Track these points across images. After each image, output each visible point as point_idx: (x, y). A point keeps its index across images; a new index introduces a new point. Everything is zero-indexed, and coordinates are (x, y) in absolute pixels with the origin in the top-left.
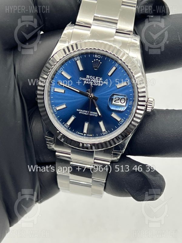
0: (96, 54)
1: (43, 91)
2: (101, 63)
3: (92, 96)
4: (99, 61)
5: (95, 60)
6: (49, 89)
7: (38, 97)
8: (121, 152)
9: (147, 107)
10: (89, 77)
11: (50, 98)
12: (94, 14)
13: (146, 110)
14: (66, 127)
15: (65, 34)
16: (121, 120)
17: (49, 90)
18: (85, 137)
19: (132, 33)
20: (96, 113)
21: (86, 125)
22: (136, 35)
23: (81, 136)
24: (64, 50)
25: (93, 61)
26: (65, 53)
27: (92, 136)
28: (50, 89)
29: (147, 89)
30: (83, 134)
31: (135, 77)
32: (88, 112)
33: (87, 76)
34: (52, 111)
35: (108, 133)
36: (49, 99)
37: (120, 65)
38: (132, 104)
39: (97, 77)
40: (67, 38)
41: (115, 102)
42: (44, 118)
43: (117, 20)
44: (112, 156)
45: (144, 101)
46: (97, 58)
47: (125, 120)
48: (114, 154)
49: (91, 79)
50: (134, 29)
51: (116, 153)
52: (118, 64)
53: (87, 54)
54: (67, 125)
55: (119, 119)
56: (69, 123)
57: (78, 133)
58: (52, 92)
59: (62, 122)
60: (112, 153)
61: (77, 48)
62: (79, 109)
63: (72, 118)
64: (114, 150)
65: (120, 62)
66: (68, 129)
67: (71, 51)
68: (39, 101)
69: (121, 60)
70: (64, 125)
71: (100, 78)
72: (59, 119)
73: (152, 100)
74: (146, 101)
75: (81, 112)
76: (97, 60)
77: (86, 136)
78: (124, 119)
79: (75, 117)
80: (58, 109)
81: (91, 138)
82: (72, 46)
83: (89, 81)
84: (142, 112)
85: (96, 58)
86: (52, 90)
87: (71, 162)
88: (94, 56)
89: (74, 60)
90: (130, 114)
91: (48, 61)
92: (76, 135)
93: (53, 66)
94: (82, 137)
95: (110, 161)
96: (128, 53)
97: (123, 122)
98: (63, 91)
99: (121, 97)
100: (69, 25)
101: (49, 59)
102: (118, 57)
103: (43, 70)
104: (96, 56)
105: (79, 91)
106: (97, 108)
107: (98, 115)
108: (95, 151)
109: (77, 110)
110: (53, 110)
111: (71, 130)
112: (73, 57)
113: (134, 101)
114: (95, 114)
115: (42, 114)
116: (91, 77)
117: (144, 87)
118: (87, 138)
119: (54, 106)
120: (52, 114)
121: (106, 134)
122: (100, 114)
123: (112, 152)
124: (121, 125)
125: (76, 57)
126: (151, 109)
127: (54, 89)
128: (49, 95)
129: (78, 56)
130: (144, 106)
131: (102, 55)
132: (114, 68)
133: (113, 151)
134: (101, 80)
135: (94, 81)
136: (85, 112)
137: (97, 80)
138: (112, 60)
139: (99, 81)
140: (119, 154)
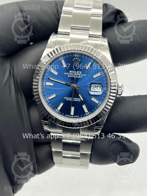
1: (38, 85)
2: (80, 60)
3: (75, 86)
5: (75, 59)
7: (34, 90)
8: (101, 127)
9: (118, 91)
10: (72, 72)
11: (43, 91)
12: (71, 24)
14: (57, 112)
15: (50, 41)
16: (99, 103)
17: (42, 85)
18: (72, 118)
19: (101, 36)
21: (73, 109)
22: (105, 38)
24: (51, 53)
25: (73, 60)
26: (52, 55)
27: (78, 117)
28: (43, 83)
30: (70, 116)
31: (107, 68)
33: (70, 71)
35: (90, 113)
37: (94, 60)
38: (106, 89)
39: (77, 72)
40: (52, 44)
41: (93, 89)
42: (40, 106)
43: (89, 28)
44: (94, 131)
45: (115, 86)
46: (77, 57)
47: (102, 102)
48: (96, 129)
53: (68, 54)
54: (58, 110)
55: (97, 102)
56: (59, 108)
57: (67, 115)
58: (45, 86)
59: (53, 108)
60: (94, 129)
61: (61, 50)
62: (66, 97)
63: (62, 105)
64: (96, 126)
65: (94, 58)
66: (59, 113)
67: (57, 53)
68: (34, 94)
69: (95, 56)
70: (55, 110)
71: (80, 72)
72: (51, 106)
73: (121, 85)
74: (117, 86)
75: (68, 99)
76: (77, 58)
79: (64, 104)
80: (50, 98)
82: (57, 49)
84: (114, 95)
85: (75, 57)
86: (44, 85)
87: (63, 139)
88: (74, 55)
89: (59, 60)
90: (106, 97)
92: (66, 117)
94: (70, 118)
95: (93, 136)
97: (101, 104)
98: (52, 84)
99: (97, 85)
100: (53, 35)
102: (92, 55)
104: (75, 55)
105: (64, 83)
106: (80, 95)
108: (82, 128)
109: (65, 98)
110: (46, 100)
111: (61, 114)
112: (58, 58)
113: (107, 87)
114: (79, 100)
115: (38, 103)
116: (73, 72)
118: (74, 118)
119: (46, 97)
120: (46, 102)
121: (88, 115)
122: (82, 100)
124: (99, 106)
125: (61, 57)
126: (121, 92)
127: (46, 83)
128: (43, 89)
129: (62, 57)
130: (115, 90)
131: (80, 54)
132: (90, 63)
134: (81, 73)
135: (75, 74)
136: (70, 99)
137: (78, 74)
138: (88, 57)
139: (80, 75)
140: (100, 129)
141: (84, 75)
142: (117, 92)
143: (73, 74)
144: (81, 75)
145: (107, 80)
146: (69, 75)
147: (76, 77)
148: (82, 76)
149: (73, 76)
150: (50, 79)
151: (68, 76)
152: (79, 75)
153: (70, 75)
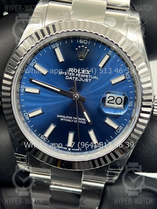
0: (81, 39)
1: (10, 91)
2: (88, 50)
3: (77, 96)
4: (86, 47)
5: (79, 47)
6: (18, 89)
7: (3, 100)
8: (119, 171)
9: (153, 108)
10: (73, 71)
11: (20, 101)
13: (152, 113)
14: (42, 140)
15: (37, 13)
16: (118, 128)
17: (18, 91)
18: (69, 153)
19: (129, 9)
20: (84, 119)
21: (71, 136)
22: (135, 12)
23: (64, 152)
24: (36, 34)
25: (77, 49)
26: (39, 38)
27: (79, 151)
28: (20, 88)
29: (152, 84)
30: (66, 149)
31: (137, 67)
32: (72, 118)
33: (70, 69)
34: (23, 119)
36: (18, 102)
37: (115, 51)
38: (133, 105)
39: (83, 70)
40: (40, 17)
41: (108, 102)
44: (107, 176)
45: (150, 101)
46: (83, 44)
47: (124, 127)
48: (110, 174)
49: (75, 74)
50: (131, 4)
51: (113, 172)
52: (111, 50)
53: (68, 38)
54: (45, 137)
55: (115, 126)
56: (47, 134)
57: (61, 147)
58: (23, 93)
59: (37, 133)
61: (55, 31)
62: (60, 115)
63: (52, 128)
64: (110, 168)
65: (115, 47)
66: (46, 142)
67: (47, 35)
68: (4, 106)
69: (117, 45)
70: (39, 137)
71: (87, 71)
72: (33, 129)
74: (153, 100)
75: (63, 118)
77: (71, 151)
78: (122, 126)
79: (56, 126)
80: (31, 115)
81: (78, 153)
82: (48, 28)
83: (72, 76)
84: (148, 116)
85: (81, 45)
86: (22, 91)
87: (51, 184)
88: (79, 41)
89: (51, 47)
90: (131, 119)
91: (15, 50)
93: (23, 57)
94: (66, 152)
95: (104, 183)
96: (125, 35)
97: (121, 131)
98: (37, 91)
99: (116, 96)
101: (17, 47)
102: (112, 41)
103: (8, 63)
104: (81, 42)
105: (59, 90)
106: (85, 113)
107: (87, 121)
108: (85, 171)
109: (58, 116)
110: (25, 117)
111: (50, 144)
112: (50, 44)
113: (136, 100)
114: (83, 121)
116: (75, 71)
117: (149, 82)
118: (73, 153)
119: (25, 112)
120: (24, 122)
121: (98, 148)
122: (89, 121)
123: (108, 172)
124: (118, 134)
125: (54, 43)
127: (25, 88)
128: (19, 98)
129: (56, 42)
130: (149, 107)
131: (89, 39)
132: (107, 57)
133: (109, 170)
134: (89, 74)
135: (79, 75)
136: (68, 119)
137: (84, 74)
138: (104, 46)
139: (87, 76)
140: (117, 174)
141: (95, 77)
142: (153, 111)
143: (75, 75)
144: (89, 77)
145: (135, 89)
146: (67, 75)
147: (80, 79)
148: (90, 80)
149: (74, 78)
150: (33, 81)
151: (66, 78)
152: (85, 78)
153: (69, 76)
